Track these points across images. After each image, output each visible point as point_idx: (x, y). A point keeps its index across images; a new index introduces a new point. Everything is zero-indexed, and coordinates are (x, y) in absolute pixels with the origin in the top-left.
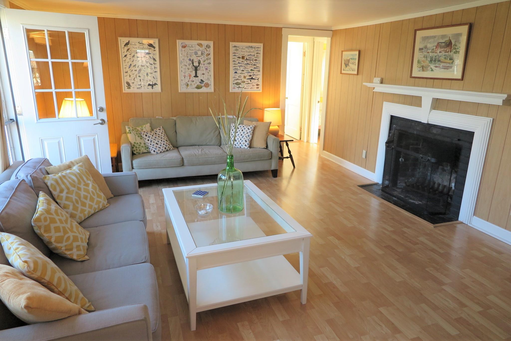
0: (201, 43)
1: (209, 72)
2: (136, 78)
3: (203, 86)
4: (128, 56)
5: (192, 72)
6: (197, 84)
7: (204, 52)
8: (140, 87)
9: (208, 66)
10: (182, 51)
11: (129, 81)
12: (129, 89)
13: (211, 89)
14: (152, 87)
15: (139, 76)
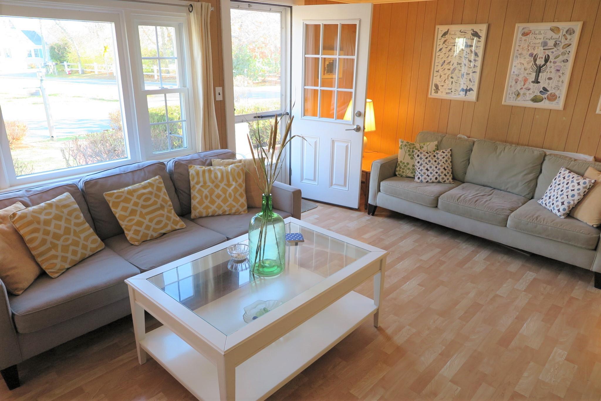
0: (558, 26)
1: (561, 75)
2: (447, 80)
3: (545, 98)
4: (444, 50)
5: (530, 74)
6: (535, 94)
7: (560, 42)
8: (450, 92)
9: (561, 65)
10: (521, 41)
11: (438, 83)
12: (436, 93)
13: (559, 105)
14: (466, 93)
15: (452, 78)
